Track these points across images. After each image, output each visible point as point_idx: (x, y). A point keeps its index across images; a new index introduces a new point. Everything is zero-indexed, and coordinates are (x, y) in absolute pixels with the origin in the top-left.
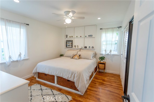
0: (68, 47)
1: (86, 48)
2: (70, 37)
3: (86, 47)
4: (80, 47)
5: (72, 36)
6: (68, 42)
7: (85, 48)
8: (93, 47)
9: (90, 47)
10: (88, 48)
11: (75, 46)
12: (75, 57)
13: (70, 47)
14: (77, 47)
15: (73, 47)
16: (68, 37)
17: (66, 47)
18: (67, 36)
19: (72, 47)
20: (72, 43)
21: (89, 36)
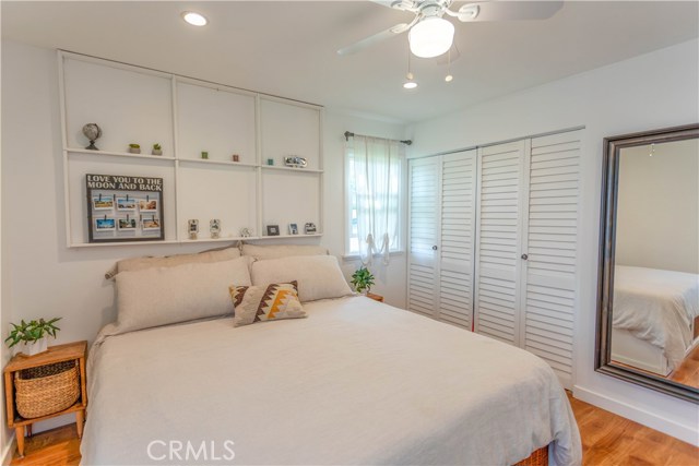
0: (115, 233)
1: (277, 233)
2: (134, 147)
3: (273, 230)
4: (228, 233)
5: (157, 147)
6: (107, 195)
7: (270, 234)
8: (310, 228)
9: (294, 226)
10: (283, 233)
11: (193, 227)
12: (278, 302)
13: (138, 233)
14: (204, 235)
15: (177, 233)
17: (91, 240)
18: (92, 137)
19: (162, 238)
20: (159, 205)
21: (288, 161)
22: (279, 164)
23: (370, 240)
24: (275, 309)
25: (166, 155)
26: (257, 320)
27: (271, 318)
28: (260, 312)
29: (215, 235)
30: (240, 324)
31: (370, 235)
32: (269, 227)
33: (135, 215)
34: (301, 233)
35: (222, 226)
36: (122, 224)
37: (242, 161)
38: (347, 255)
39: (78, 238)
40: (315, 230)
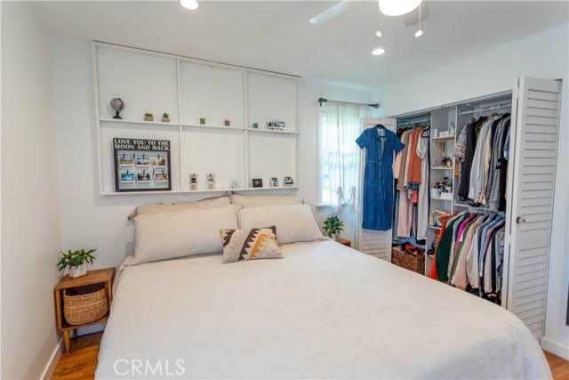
0: (135, 184)
1: (261, 185)
2: (149, 116)
3: (257, 183)
4: (222, 185)
5: (166, 116)
6: (129, 155)
7: (255, 186)
8: (289, 181)
9: (275, 179)
10: (266, 185)
11: (193, 180)
12: (258, 244)
13: (152, 184)
14: (202, 186)
15: (181, 184)
16: (132, 114)
17: (117, 190)
19: (170, 189)
20: (168, 162)
21: (270, 125)
22: (262, 127)
23: (340, 192)
24: (256, 250)
25: (173, 121)
26: (241, 258)
27: (253, 258)
28: (244, 252)
29: (211, 186)
30: (227, 262)
31: (340, 188)
32: (254, 180)
33: (149, 171)
34: (281, 185)
35: (215, 179)
36: (140, 178)
37: (233, 125)
38: (320, 204)
39: (108, 188)
40: (292, 183)
